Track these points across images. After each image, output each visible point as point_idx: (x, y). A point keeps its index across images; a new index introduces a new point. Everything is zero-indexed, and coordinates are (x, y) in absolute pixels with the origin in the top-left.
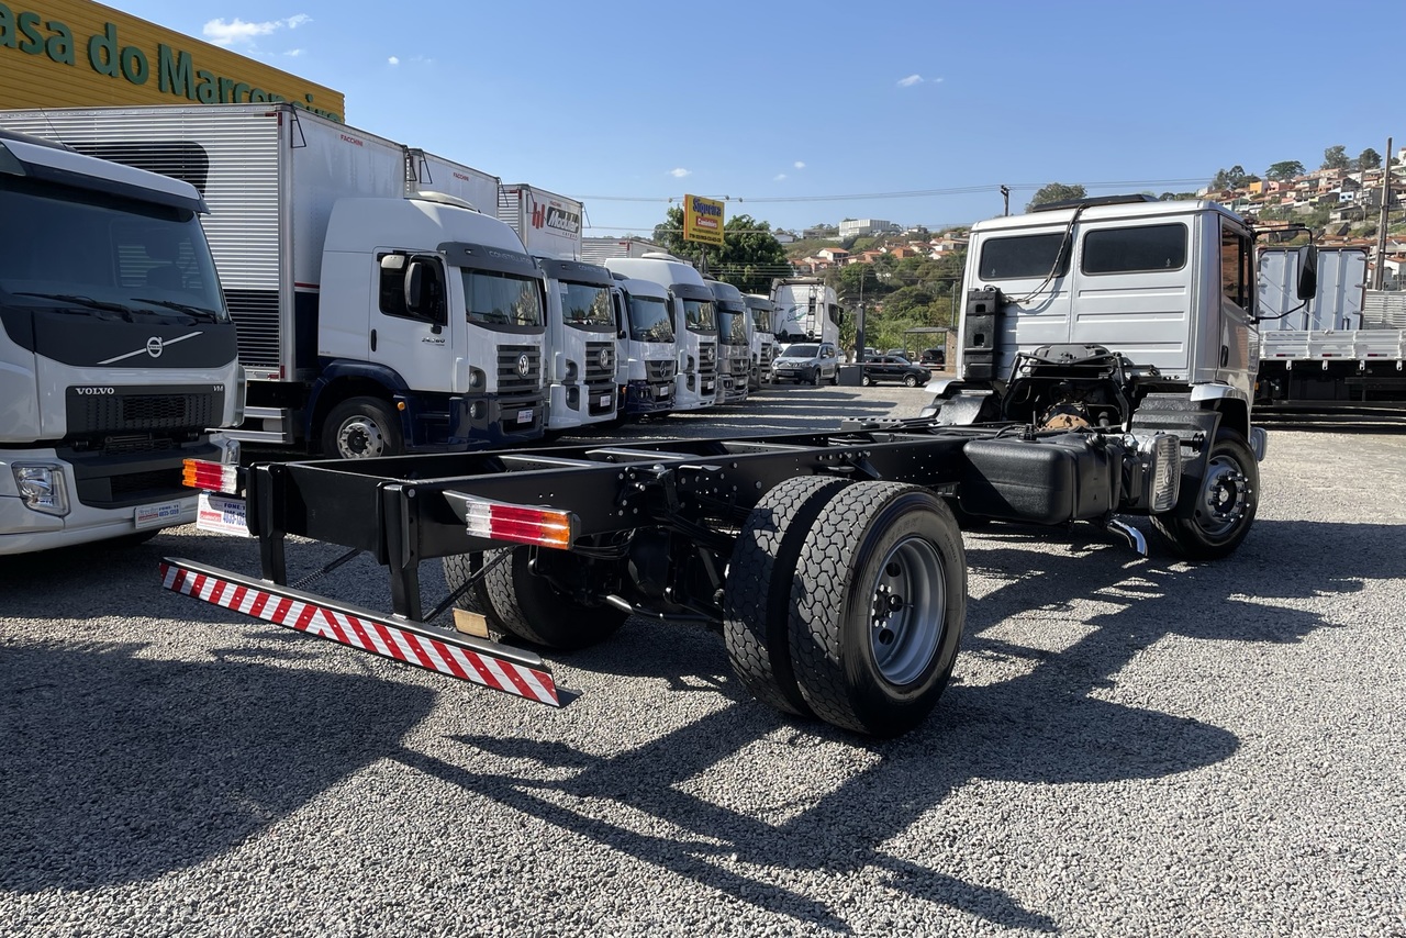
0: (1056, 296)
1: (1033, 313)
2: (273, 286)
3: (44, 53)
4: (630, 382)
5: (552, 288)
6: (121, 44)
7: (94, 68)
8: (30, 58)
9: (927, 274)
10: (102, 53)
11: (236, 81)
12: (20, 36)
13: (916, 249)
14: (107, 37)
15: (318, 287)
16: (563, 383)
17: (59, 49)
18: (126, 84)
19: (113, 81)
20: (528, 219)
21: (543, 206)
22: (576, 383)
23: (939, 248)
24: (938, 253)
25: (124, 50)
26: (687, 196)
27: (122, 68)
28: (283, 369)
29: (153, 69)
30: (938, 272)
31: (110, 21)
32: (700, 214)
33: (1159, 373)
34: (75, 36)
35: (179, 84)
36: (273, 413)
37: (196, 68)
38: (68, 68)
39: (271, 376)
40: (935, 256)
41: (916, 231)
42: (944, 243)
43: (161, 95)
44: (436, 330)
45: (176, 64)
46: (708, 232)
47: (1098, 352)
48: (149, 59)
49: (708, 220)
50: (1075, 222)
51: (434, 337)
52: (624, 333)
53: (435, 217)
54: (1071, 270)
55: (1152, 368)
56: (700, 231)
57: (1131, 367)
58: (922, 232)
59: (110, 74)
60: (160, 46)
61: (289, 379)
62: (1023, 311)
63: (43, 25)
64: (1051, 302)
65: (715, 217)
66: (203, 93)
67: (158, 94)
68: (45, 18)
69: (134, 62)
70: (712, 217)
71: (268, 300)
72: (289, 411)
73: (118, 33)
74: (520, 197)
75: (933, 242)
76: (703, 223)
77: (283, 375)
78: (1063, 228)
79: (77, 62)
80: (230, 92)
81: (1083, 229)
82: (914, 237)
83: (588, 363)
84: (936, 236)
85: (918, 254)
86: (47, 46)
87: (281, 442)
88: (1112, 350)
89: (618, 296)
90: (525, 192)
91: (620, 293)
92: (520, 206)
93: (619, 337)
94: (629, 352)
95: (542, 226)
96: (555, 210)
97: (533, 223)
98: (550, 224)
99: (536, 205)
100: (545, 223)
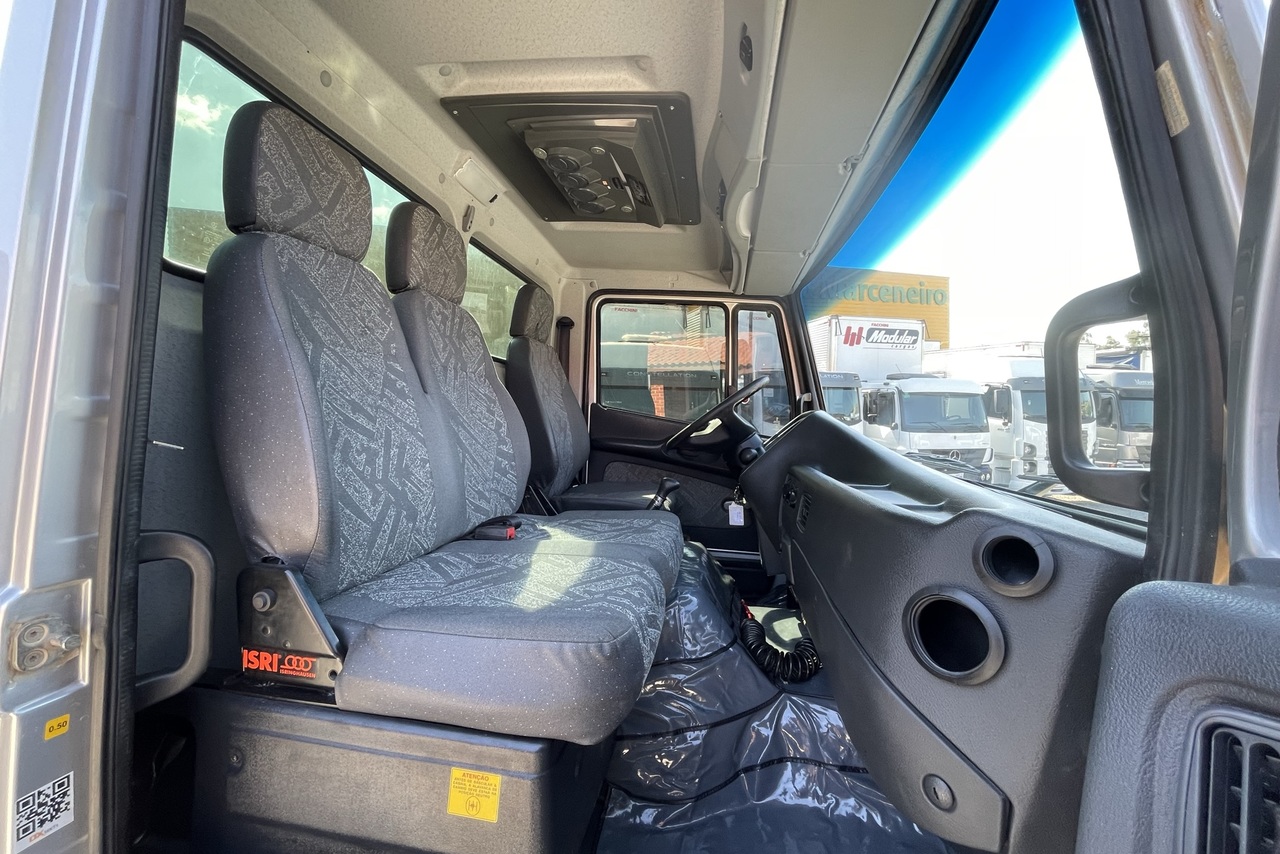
20: (837, 340)
21: (861, 329)
74: (830, 325)
89: (893, 393)
90: (834, 321)
91: (896, 392)
92: (831, 331)
93: (893, 429)
94: (899, 441)
95: (858, 343)
96: (880, 330)
97: (846, 342)
98: (870, 340)
99: (849, 329)
100: (863, 341)
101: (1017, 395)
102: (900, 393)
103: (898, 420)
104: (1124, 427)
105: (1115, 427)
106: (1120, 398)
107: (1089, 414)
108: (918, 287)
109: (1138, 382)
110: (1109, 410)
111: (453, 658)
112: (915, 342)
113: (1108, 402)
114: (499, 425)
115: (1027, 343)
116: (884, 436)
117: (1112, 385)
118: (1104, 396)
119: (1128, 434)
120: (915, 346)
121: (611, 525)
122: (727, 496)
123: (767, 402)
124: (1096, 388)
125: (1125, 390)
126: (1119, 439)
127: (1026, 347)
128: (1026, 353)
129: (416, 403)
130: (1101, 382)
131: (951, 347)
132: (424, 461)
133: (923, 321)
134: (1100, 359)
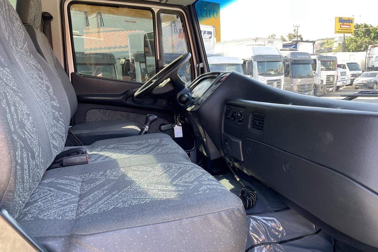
20: (176, 35)
26: (336, 18)
32: (342, 24)
46: (345, 30)
49: (346, 25)
56: (342, 30)
65: (350, 24)
70: (348, 24)
76: (343, 26)
90: (173, 24)
101: (255, 64)
104: (294, 77)
105: (290, 77)
106: (292, 64)
107: (282, 72)
109: (299, 56)
110: (288, 69)
111: (153, 240)
112: (210, 37)
113: (288, 66)
114: (48, 87)
115: (257, 38)
117: (289, 58)
118: (287, 63)
119: (295, 79)
120: (211, 39)
121: (138, 145)
122: (161, 123)
123: (143, 71)
124: (284, 59)
125: (294, 60)
126: (292, 82)
127: (257, 40)
128: (257, 43)
129: (11, 71)
130: (285, 57)
131: (221, 41)
132: (28, 115)
133: (214, 27)
134: (284, 46)
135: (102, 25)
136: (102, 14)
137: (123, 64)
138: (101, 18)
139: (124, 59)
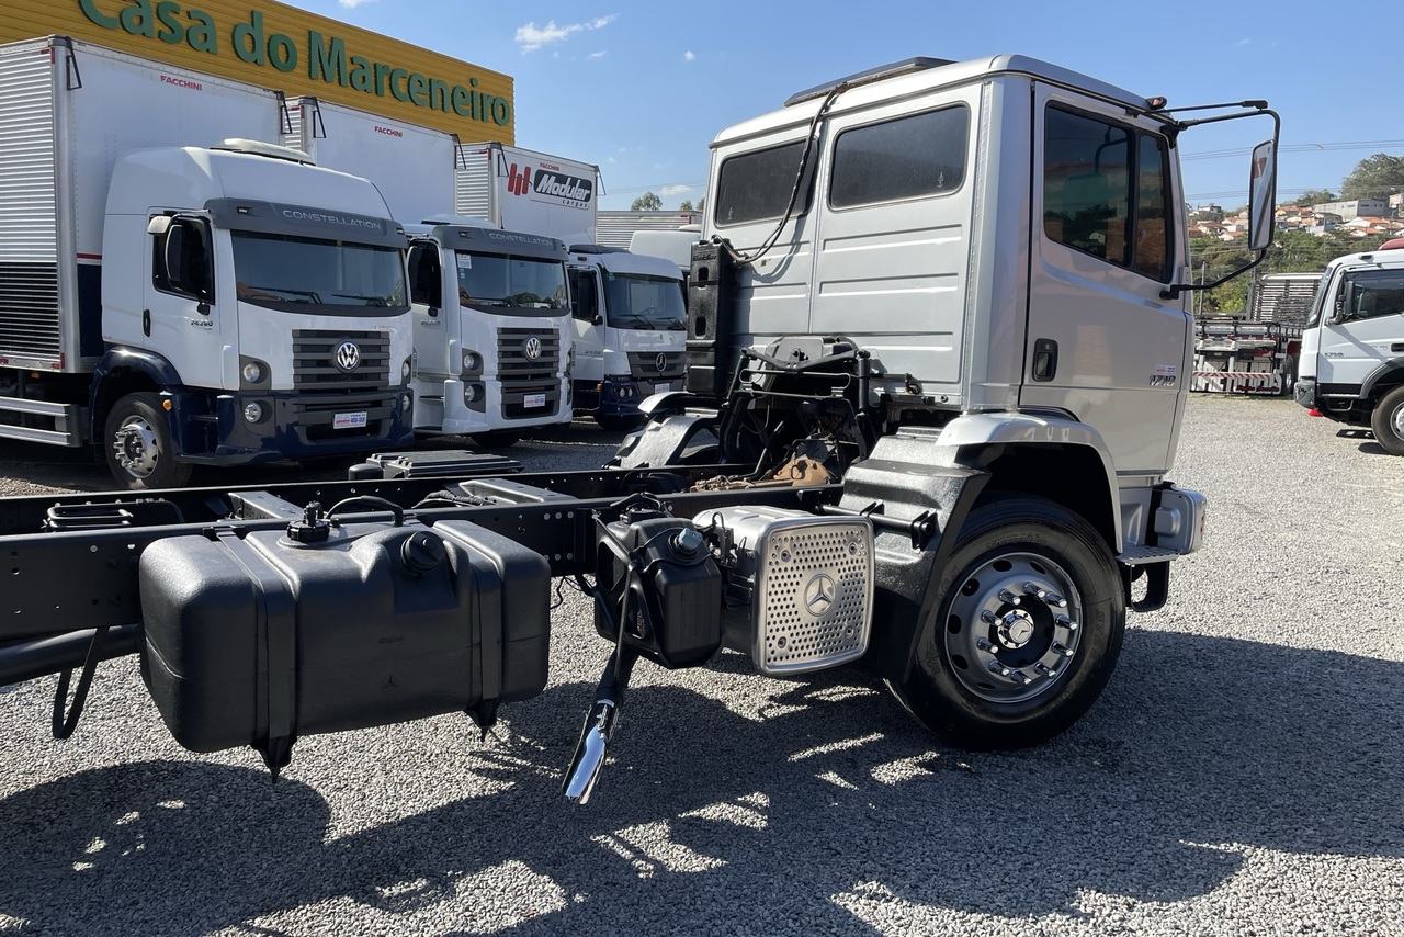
0: (796, 252)
1: (769, 280)
2: (49, 257)
3: (184, 42)
4: (606, 377)
5: (447, 259)
6: (268, 31)
7: (239, 56)
8: (172, 48)
9: (1215, 256)
10: (248, 40)
11: (392, 67)
12: (158, 26)
13: (1204, 230)
14: (253, 25)
15: (100, 257)
16: (461, 377)
17: (201, 38)
18: (274, 71)
19: (259, 69)
20: (501, 183)
21: (528, 170)
22: (482, 378)
23: (1232, 228)
24: (1231, 233)
25: (271, 38)
27: (269, 56)
28: (63, 357)
29: (302, 55)
30: (1228, 255)
31: (257, 9)
33: (920, 390)
34: (219, 25)
35: (331, 70)
36: (56, 409)
37: (348, 54)
38: (212, 57)
39: (53, 366)
40: (1227, 237)
41: (1208, 209)
42: (1238, 222)
43: (312, 82)
44: (203, 310)
45: (328, 50)
47: (837, 350)
48: (298, 46)
50: (824, 117)
51: (202, 319)
52: (600, 318)
53: (206, 169)
54: (815, 204)
55: (909, 381)
57: (881, 377)
58: (1215, 211)
59: (256, 62)
60: (310, 32)
61: (72, 369)
62: (758, 278)
63: (183, 14)
64: (790, 259)
66: (357, 79)
67: (308, 81)
68: (185, 7)
69: (281, 49)
71: (43, 274)
72: (74, 407)
73: (265, 20)
74: (490, 158)
75: (1226, 221)
77: (63, 365)
78: (805, 131)
79: (219, 50)
80: (386, 78)
81: (835, 126)
82: (1205, 216)
83: (503, 354)
84: (1231, 215)
85: (1206, 235)
86: (187, 35)
87: (65, 444)
88: (863, 345)
89: (594, 273)
90: (495, 152)
91: (598, 270)
92: (491, 168)
93: (594, 323)
94: (605, 342)
95: (525, 192)
96: (550, 174)
97: (510, 189)
98: (538, 190)
99: (514, 167)
100: (531, 188)
102: (604, 271)
103: (602, 311)
108: (469, 88)
112: (588, 198)
116: (582, 335)
120: (588, 204)
135: (74, 83)
136: (75, 45)
137: (164, 231)
138: (70, 58)
139: (167, 214)
